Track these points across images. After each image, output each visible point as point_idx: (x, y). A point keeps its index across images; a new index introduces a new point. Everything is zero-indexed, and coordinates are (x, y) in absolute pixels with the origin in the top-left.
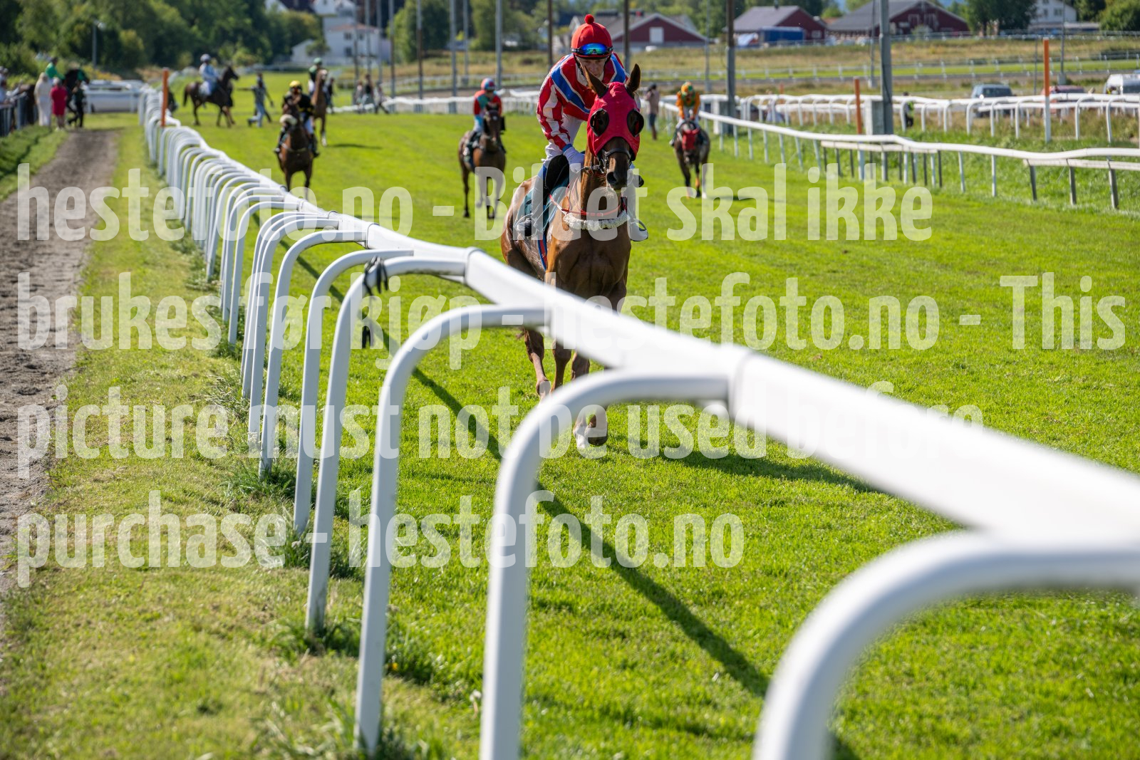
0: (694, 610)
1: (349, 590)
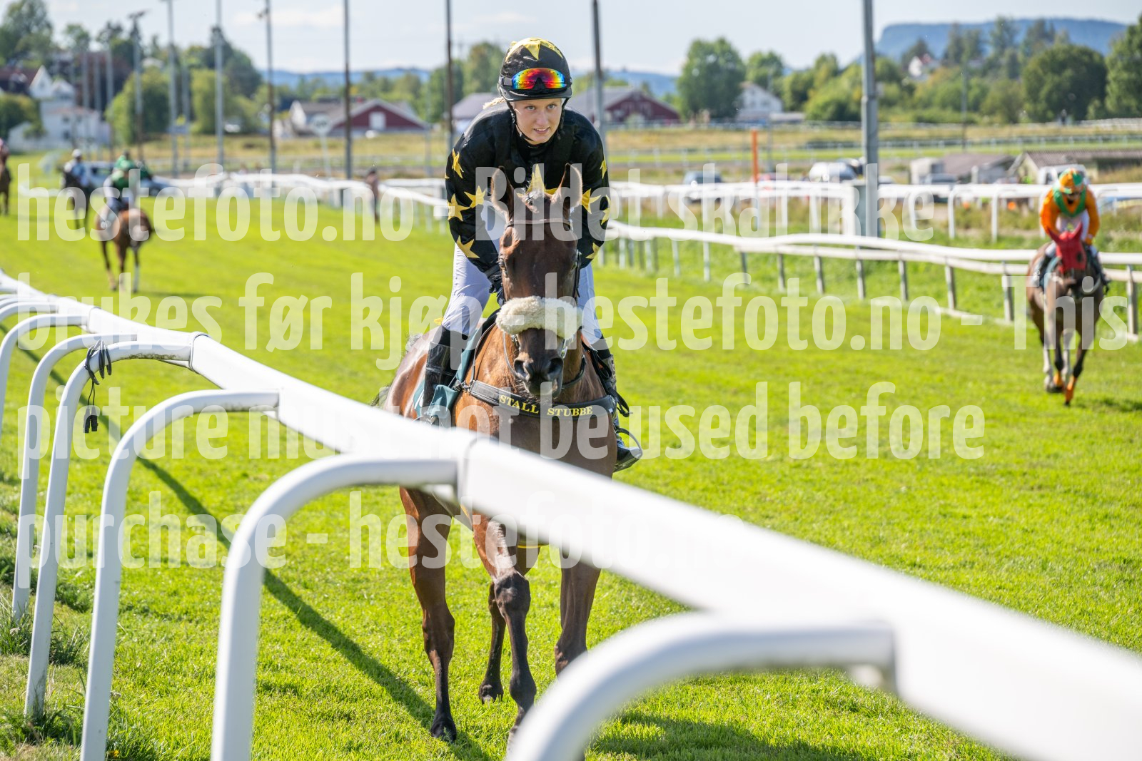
1: (69, 676)
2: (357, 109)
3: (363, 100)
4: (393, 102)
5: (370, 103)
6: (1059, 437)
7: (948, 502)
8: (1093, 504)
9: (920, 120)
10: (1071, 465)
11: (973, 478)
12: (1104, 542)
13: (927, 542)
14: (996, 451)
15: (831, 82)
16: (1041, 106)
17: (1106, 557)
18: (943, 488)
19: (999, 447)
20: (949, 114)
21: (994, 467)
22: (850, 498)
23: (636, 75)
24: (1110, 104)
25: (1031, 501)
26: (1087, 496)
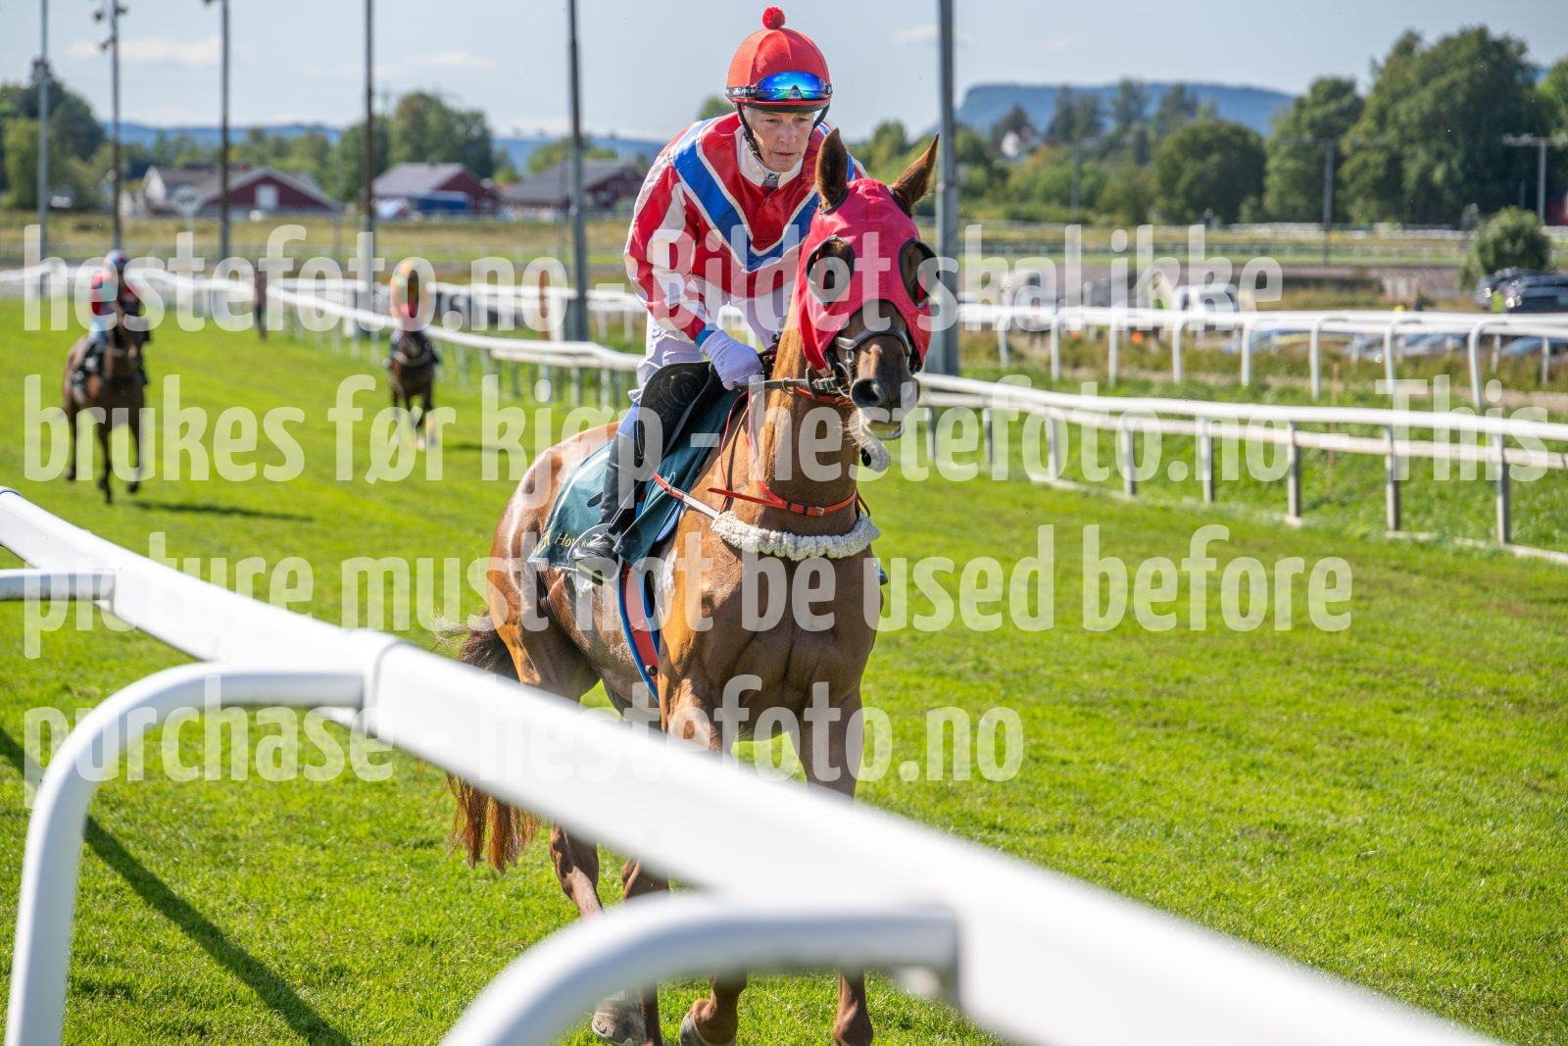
0: (303, 994)
2: (238, 180)
3: (246, 168)
4: (288, 171)
5: (257, 172)
6: (1194, 655)
7: (1042, 741)
8: (1236, 747)
9: (1015, 218)
10: (1208, 693)
11: (1076, 709)
12: (1250, 799)
13: (1012, 796)
14: (1107, 672)
15: (896, 161)
16: (1178, 204)
17: (1251, 820)
18: (1036, 722)
19: (1111, 667)
20: (1053, 209)
21: (1104, 695)
22: (910, 733)
23: (628, 143)
24: (1270, 201)
25: (1153, 742)
26: (1228, 736)
